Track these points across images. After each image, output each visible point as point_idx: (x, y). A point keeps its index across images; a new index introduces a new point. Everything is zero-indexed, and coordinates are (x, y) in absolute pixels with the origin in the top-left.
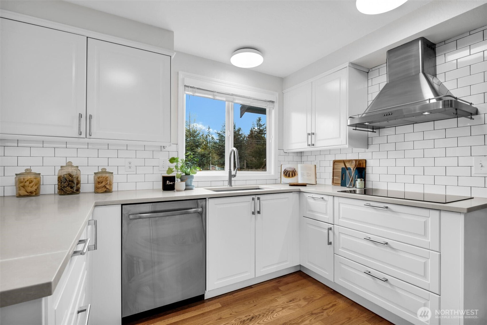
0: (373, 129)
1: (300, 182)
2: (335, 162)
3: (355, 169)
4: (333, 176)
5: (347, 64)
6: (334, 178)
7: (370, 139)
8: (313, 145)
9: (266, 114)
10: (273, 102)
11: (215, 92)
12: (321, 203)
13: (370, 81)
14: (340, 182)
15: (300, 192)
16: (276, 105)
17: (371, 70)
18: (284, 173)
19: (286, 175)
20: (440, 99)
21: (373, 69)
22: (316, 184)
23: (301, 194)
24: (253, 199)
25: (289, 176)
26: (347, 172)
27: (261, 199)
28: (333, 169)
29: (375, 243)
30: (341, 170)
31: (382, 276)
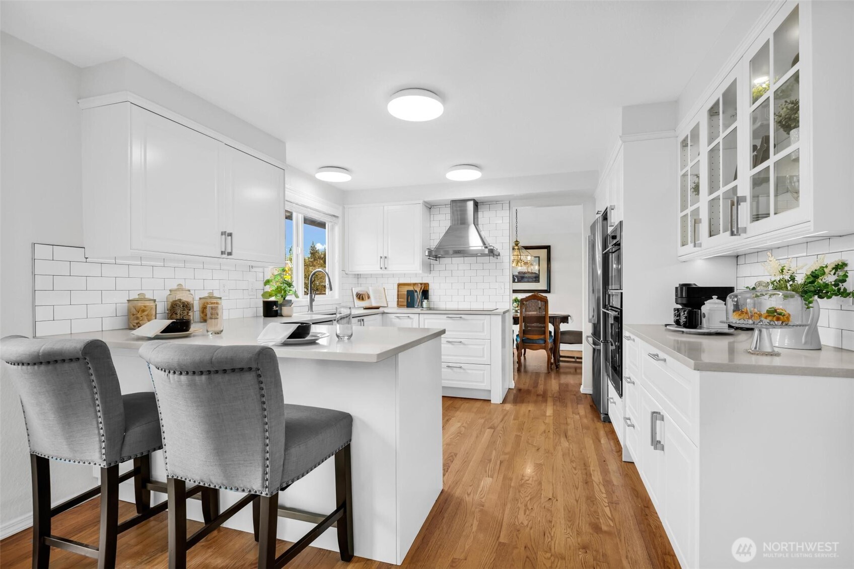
0: (436, 258)
1: (374, 305)
2: (399, 285)
3: (421, 291)
4: (398, 298)
5: (421, 202)
6: (400, 300)
7: (432, 266)
8: (386, 268)
9: (325, 228)
10: (337, 217)
12: (409, 321)
13: (432, 216)
14: (405, 304)
15: (383, 313)
16: (340, 220)
17: (433, 207)
18: (357, 297)
19: (359, 298)
20: (486, 247)
21: (435, 207)
22: (386, 305)
23: (385, 315)
25: (363, 299)
26: (416, 294)
27: (364, 320)
28: (398, 292)
29: (453, 344)
30: (406, 293)
31: (458, 365)
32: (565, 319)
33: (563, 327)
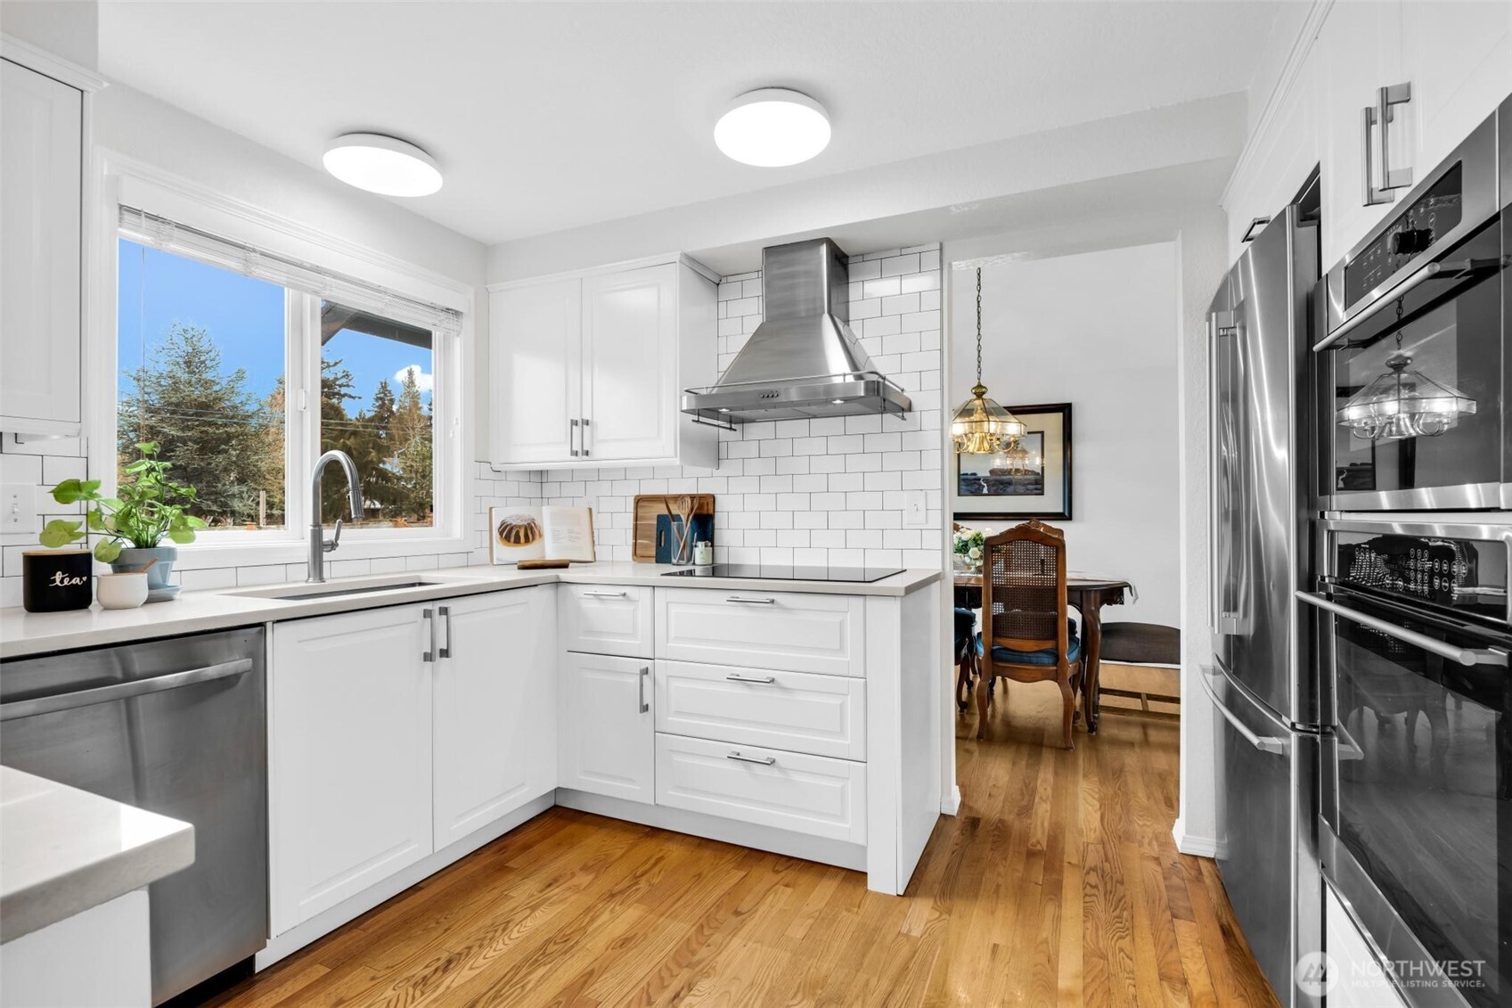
0: (731, 422)
1: (551, 555)
2: (640, 501)
3: (691, 517)
4: (635, 538)
5: (676, 257)
6: (639, 541)
7: (723, 446)
8: (587, 453)
9: (430, 347)
10: (457, 314)
11: (254, 251)
12: (622, 608)
13: (722, 305)
14: (653, 553)
15: (558, 583)
16: (468, 323)
17: (724, 280)
18: (501, 534)
19: (507, 538)
20: (860, 377)
21: (730, 279)
22: (590, 558)
23: (562, 588)
24: (427, 614)
25: (517, 541)
26: (674, 525)
27: (452, 612)
28: (636, 519)
29: (748, 686)
30: (655, 522)
31: (763, 755)
32: (1113, 594)
33: (1109, 614)
